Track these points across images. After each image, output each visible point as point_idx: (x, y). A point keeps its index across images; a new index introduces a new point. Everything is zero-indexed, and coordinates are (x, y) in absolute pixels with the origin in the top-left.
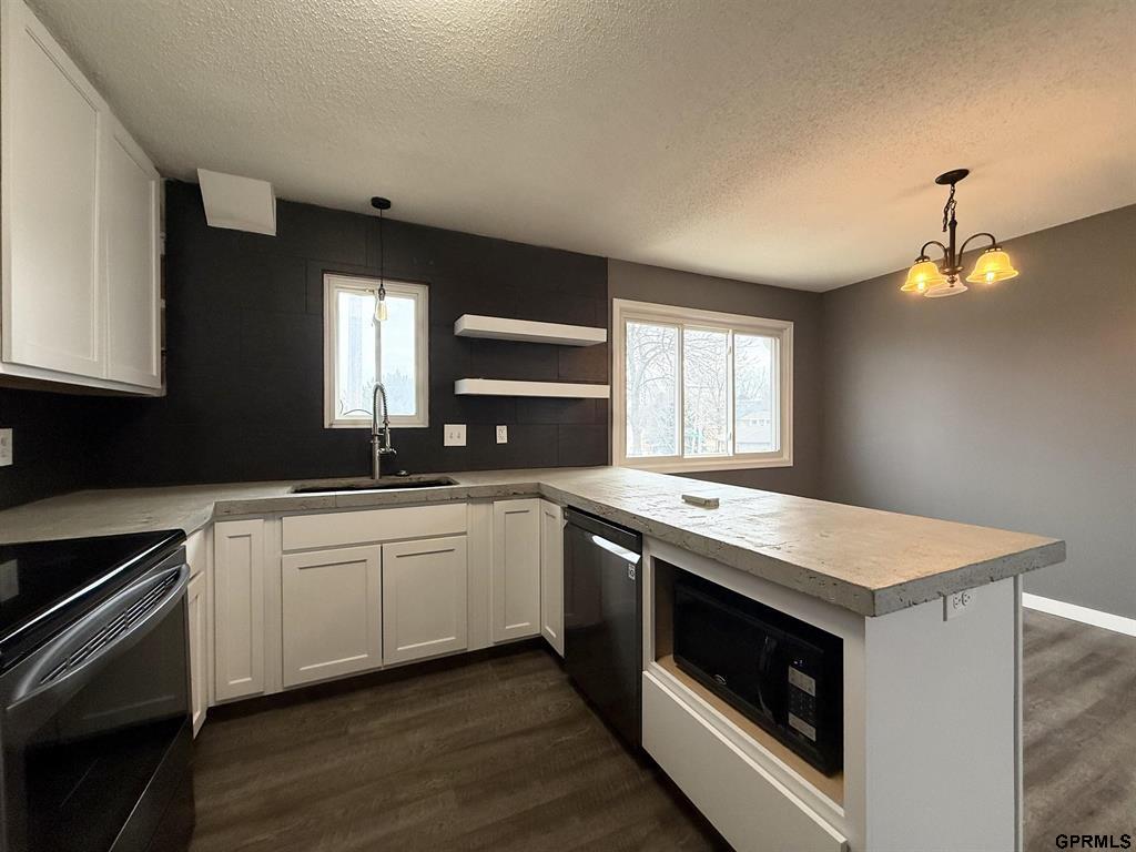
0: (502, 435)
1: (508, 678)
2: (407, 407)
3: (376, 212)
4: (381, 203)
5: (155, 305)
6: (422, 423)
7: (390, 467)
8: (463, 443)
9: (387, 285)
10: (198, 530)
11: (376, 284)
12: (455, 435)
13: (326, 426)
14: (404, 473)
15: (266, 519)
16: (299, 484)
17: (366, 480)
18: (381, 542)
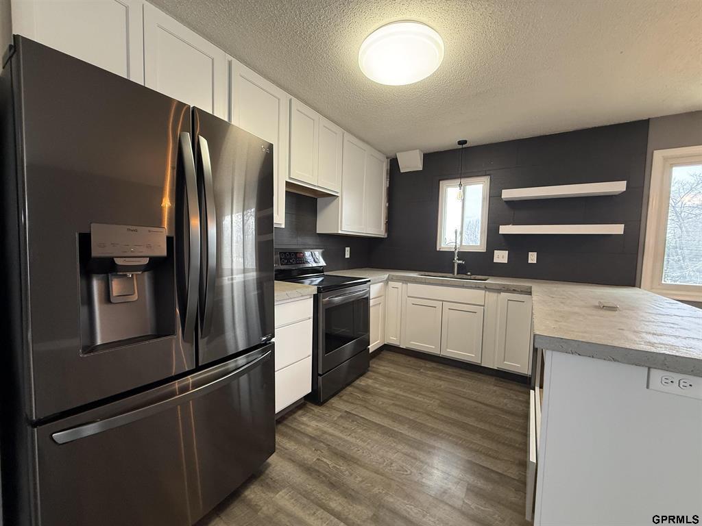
0: (533, 258)
1: (496, 386)
2: (475, 241)
3: (460, 146)
4: (461, 143)
5: (384, 204)
6: (483, 249)
7: (462, 270)
8: (506, 261)
9: (463, 181)
10: (381, 282)
11: (458, 181)
12: (501, 257)
13: (438, 250)
14: (469, 274)
15: (403, 283)
16: (423, 273)
17: (451, 275)
18: (443, 301)
